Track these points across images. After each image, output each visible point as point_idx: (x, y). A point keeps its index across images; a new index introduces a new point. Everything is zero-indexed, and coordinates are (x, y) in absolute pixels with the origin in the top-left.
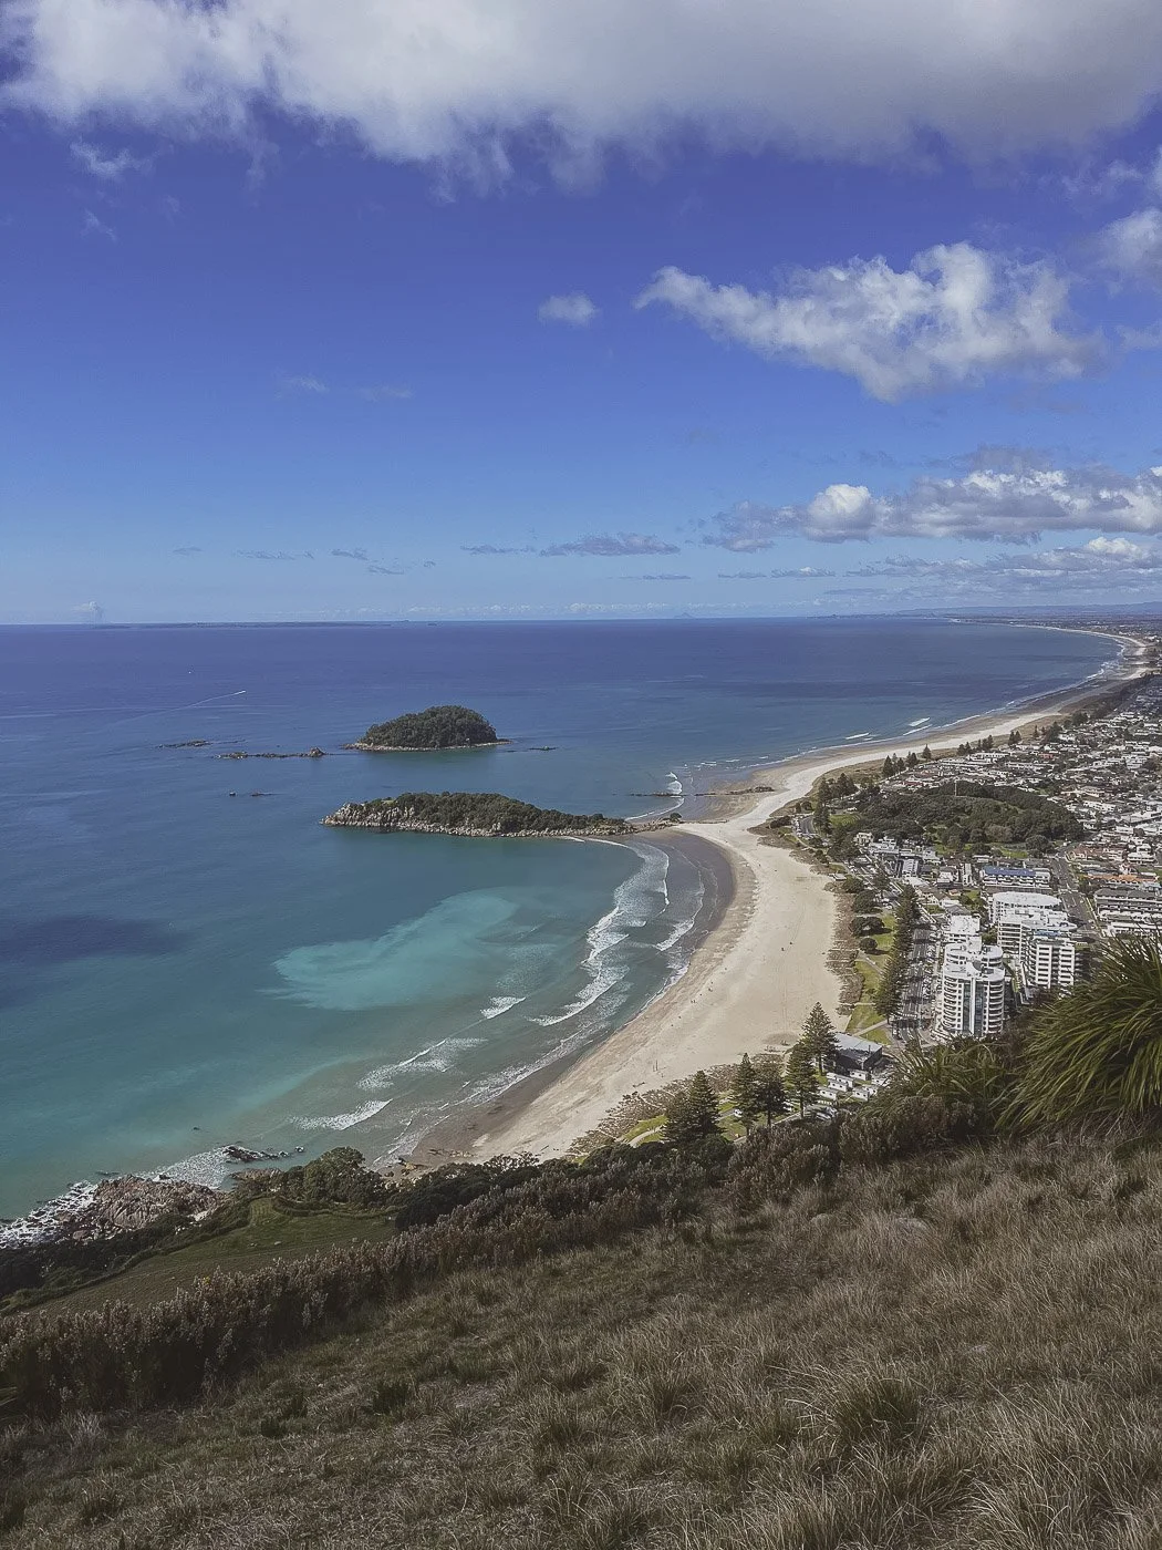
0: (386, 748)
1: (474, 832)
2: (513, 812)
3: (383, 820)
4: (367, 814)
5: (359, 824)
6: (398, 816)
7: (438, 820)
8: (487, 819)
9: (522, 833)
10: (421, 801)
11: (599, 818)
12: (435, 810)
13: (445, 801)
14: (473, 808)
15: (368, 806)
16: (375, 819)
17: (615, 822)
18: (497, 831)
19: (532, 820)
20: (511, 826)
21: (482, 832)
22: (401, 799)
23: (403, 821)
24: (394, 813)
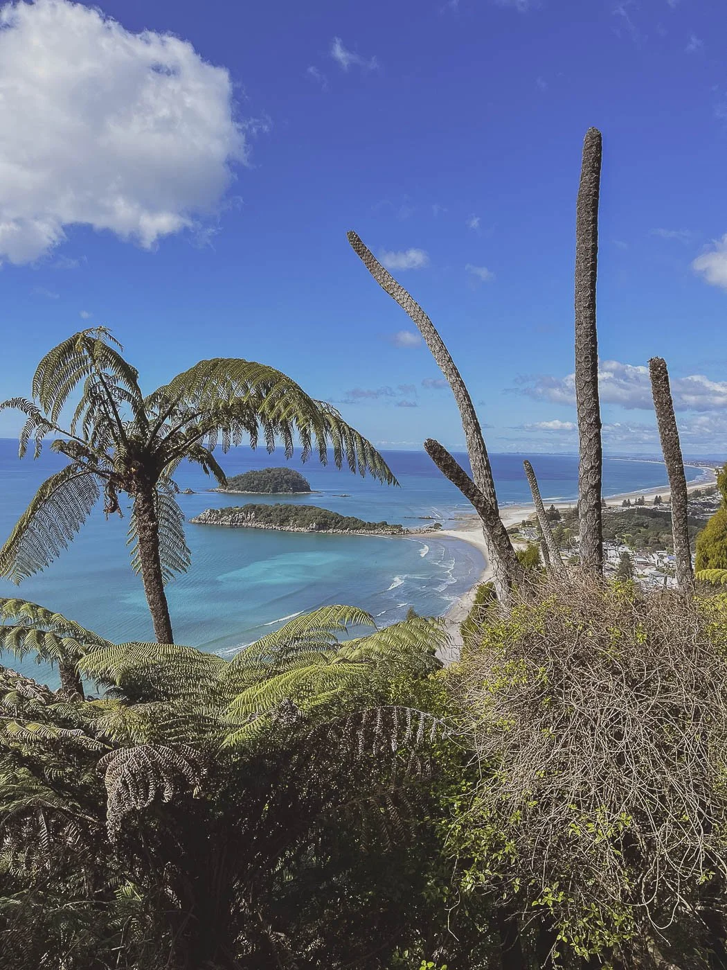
0: (236, 492)
1: (296, 529)
2: (325, 517)
3: (232, 521)
4: (221, 517)
5: (215, 523)
6: (243, 518)
7: (271, 521)
8: (306, 521)
9: (330, 531)
10: (259, 509)
11: (384, 524)
12: (269, 515)
13: (276, 509)
14: (296, 514)
15: (222, 511)
16: (227, 521)
17: (396, 526)
18: (312, 529)
19: (339, 522)
20: (323, 525)
21: (302, 529)
22: (246, 507)
23: (246, 522)
24: (241, 517)
